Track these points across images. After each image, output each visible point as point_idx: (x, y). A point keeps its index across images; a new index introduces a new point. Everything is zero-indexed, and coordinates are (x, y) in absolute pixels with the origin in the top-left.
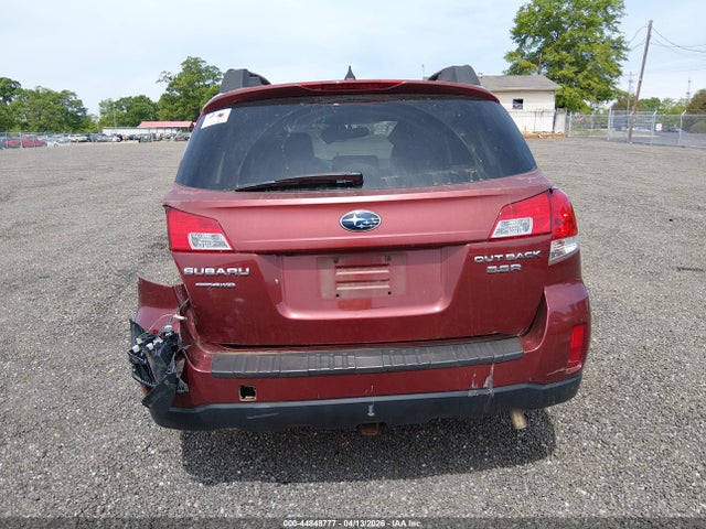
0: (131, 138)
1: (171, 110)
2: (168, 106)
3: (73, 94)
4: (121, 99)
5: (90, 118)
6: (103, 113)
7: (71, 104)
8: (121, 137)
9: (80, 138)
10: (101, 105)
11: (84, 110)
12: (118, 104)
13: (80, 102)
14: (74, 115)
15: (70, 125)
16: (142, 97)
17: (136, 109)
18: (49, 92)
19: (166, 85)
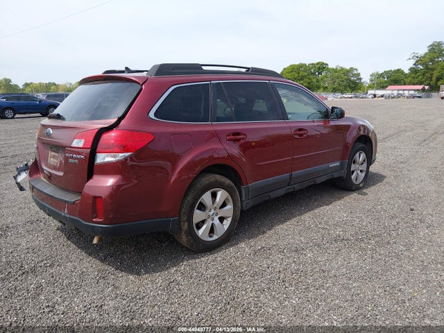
0: (382, 96)
1: (413, 78)
2: (413, 75)
3: (356, 69)
4: (385, 72)
5: (363, 84)
6: (371, 80)
7: (354, 75)
8: (375, 96)
9: (350, 96)
10: (371, 76)
11: (360, 79)
12: (382, 75)
13: (359, 74)
14: (354, 83)
15: (350, 87)
16: (399, 70)
17: (392, 78)
18: (342, 69)
19: (413, 62)
